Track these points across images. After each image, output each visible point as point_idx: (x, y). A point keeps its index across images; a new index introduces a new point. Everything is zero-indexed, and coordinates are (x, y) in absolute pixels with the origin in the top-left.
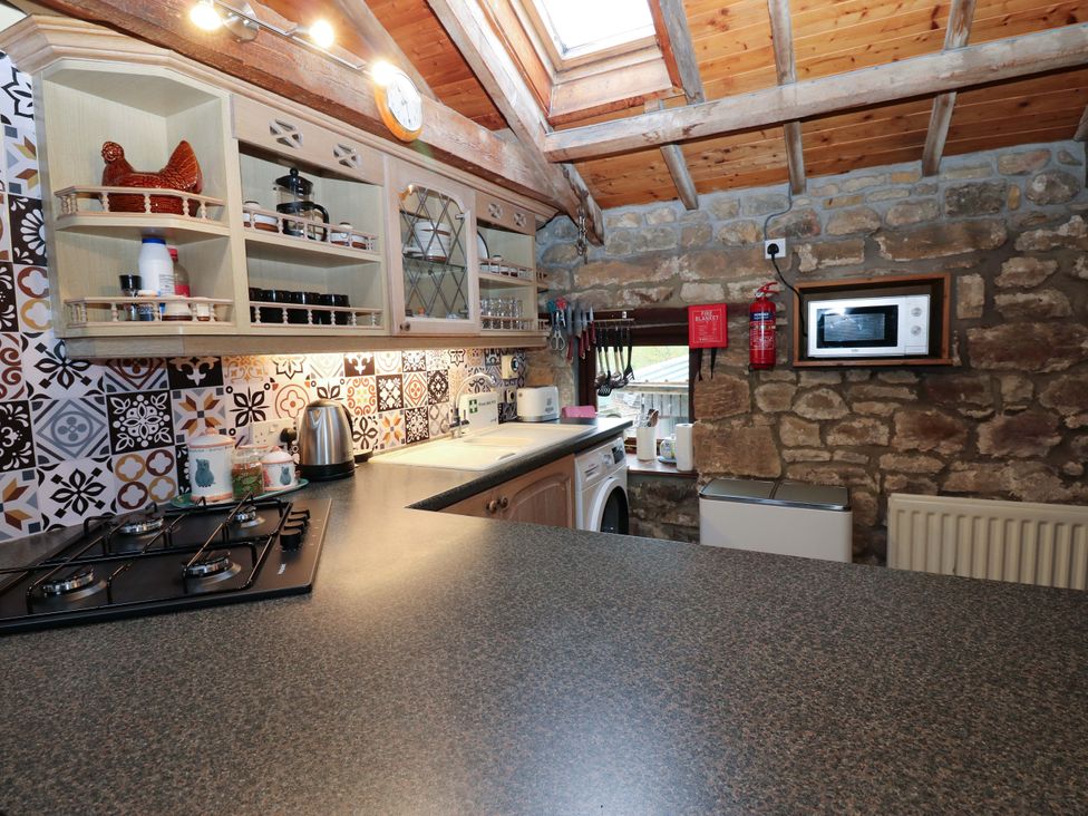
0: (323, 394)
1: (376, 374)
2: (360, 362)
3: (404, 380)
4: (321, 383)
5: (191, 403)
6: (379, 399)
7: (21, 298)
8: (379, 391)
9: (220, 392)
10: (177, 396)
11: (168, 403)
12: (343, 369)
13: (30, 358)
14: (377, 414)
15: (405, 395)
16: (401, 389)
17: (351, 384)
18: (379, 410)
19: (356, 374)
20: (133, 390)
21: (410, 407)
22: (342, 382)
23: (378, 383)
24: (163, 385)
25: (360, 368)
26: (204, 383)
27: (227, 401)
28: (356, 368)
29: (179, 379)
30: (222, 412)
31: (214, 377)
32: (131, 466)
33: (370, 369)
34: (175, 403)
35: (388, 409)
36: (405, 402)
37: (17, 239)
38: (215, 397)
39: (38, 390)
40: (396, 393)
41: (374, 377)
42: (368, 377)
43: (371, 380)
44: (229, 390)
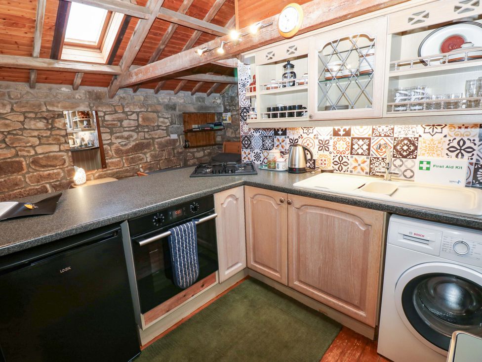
0: (321, 142)
1: (352, 136)
2: (342, 130)
3: (372, 141)
4: (320, 138)
5: (278, 140)
6: (352, 148)
8: (352, 145)
9: (285, 138)
10: (275, 138)
11: (273, 139)
12: (332, 133)
14: (349, 156)
15: (371, 148)
16: (369, 145)
17: (335, 140)
18: (351, 154)
19: (339, 135)
20: (267, 135)
21: (375, 156)
22: (331, 138)
23: (352, 141)
24: (273, 134)
25: (342, 133)
26: (282, 135)
27: (287, 140)
28: (339, 133)
29: (276, 133)
30: (286, 144)
31: (284, 133)
32: (266, 153)
33: (348, 133)
35: (358, 154)
36: (371, 152)
38: (284, 139)
39: (253, 134)
40: (365, 147)
41: (350, 138)
42: (346, 137)
43: (348, 139)
44: (288, 137)
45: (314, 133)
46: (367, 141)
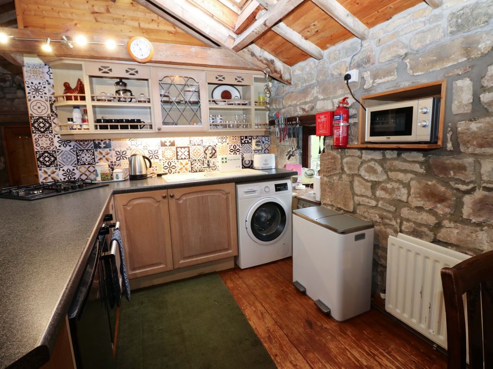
1: (176, 146)
2: (168, 142)
3: (190, 149)
4: (149, 148)
5: (101, 153)
6: (177, 155)
7: (53, 125)
8: (177, 152)
9: (110, 150)
10: (96, 151)
11: (93, 153)
12: (160, 144)
13: (56, 140)
14: (176, 160)
15: (191, 154)
16: (189, 152)
17: (163, 149)
18: (177, 159)
19: (166, 146)
20: (83, 149)
21: (193, 159)
22: (159, 148)
23: (177, 149)
24: (92, 147)
25: (168, 144)
26: (104, 147)
27: (113, 153)
28: (166, 144)
29: (97, 146)
30: (111, 156)
31: (108, 146)
32: (83, 169)
33: (173, 144)
34: (95, 153)
35: (182, 159)
36: (191, 157)
37: (52, 111)
38: (109, 152)
39: (58, 148)
40: (187, 153)
41: (175, 147)
42: (172, 147)
43: (174, 148)
44: (114, 150)
45: (143, 145)
46: (187, 149)
